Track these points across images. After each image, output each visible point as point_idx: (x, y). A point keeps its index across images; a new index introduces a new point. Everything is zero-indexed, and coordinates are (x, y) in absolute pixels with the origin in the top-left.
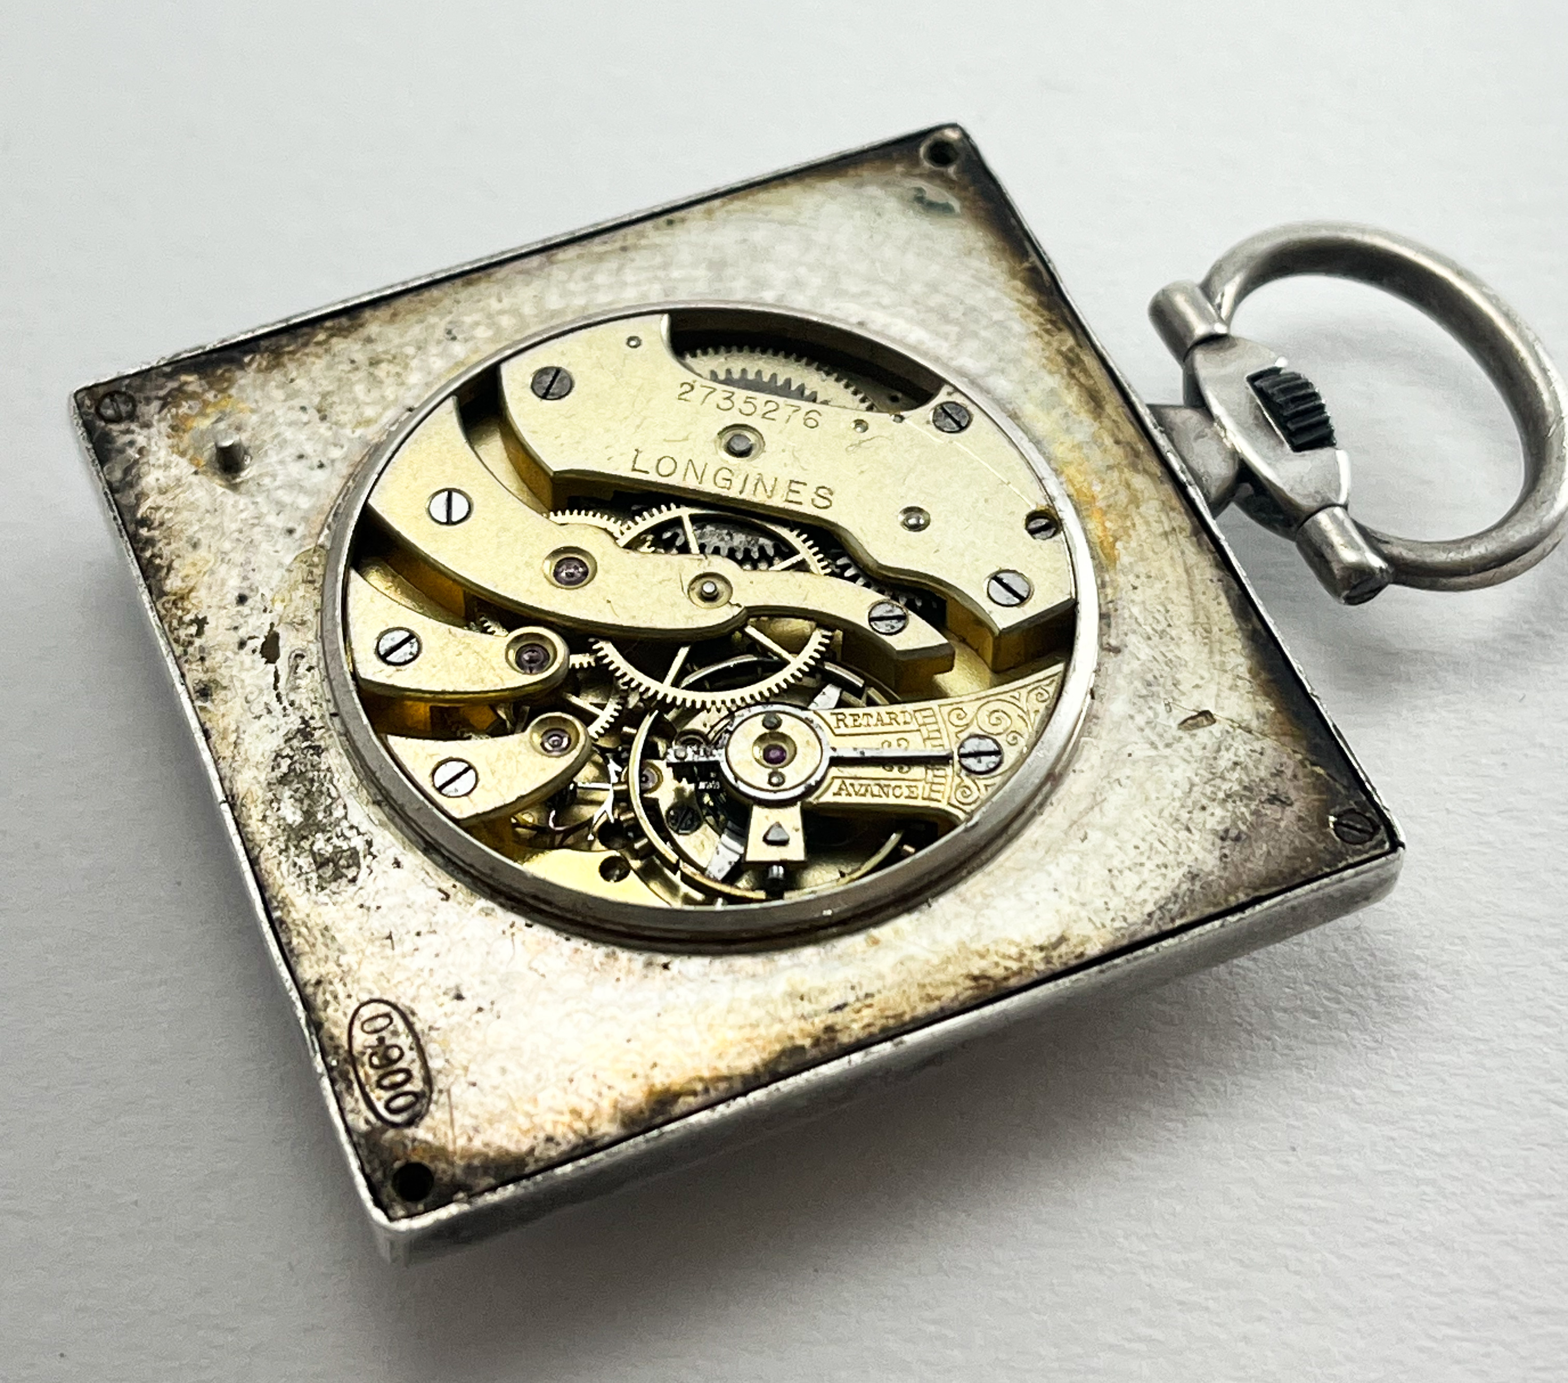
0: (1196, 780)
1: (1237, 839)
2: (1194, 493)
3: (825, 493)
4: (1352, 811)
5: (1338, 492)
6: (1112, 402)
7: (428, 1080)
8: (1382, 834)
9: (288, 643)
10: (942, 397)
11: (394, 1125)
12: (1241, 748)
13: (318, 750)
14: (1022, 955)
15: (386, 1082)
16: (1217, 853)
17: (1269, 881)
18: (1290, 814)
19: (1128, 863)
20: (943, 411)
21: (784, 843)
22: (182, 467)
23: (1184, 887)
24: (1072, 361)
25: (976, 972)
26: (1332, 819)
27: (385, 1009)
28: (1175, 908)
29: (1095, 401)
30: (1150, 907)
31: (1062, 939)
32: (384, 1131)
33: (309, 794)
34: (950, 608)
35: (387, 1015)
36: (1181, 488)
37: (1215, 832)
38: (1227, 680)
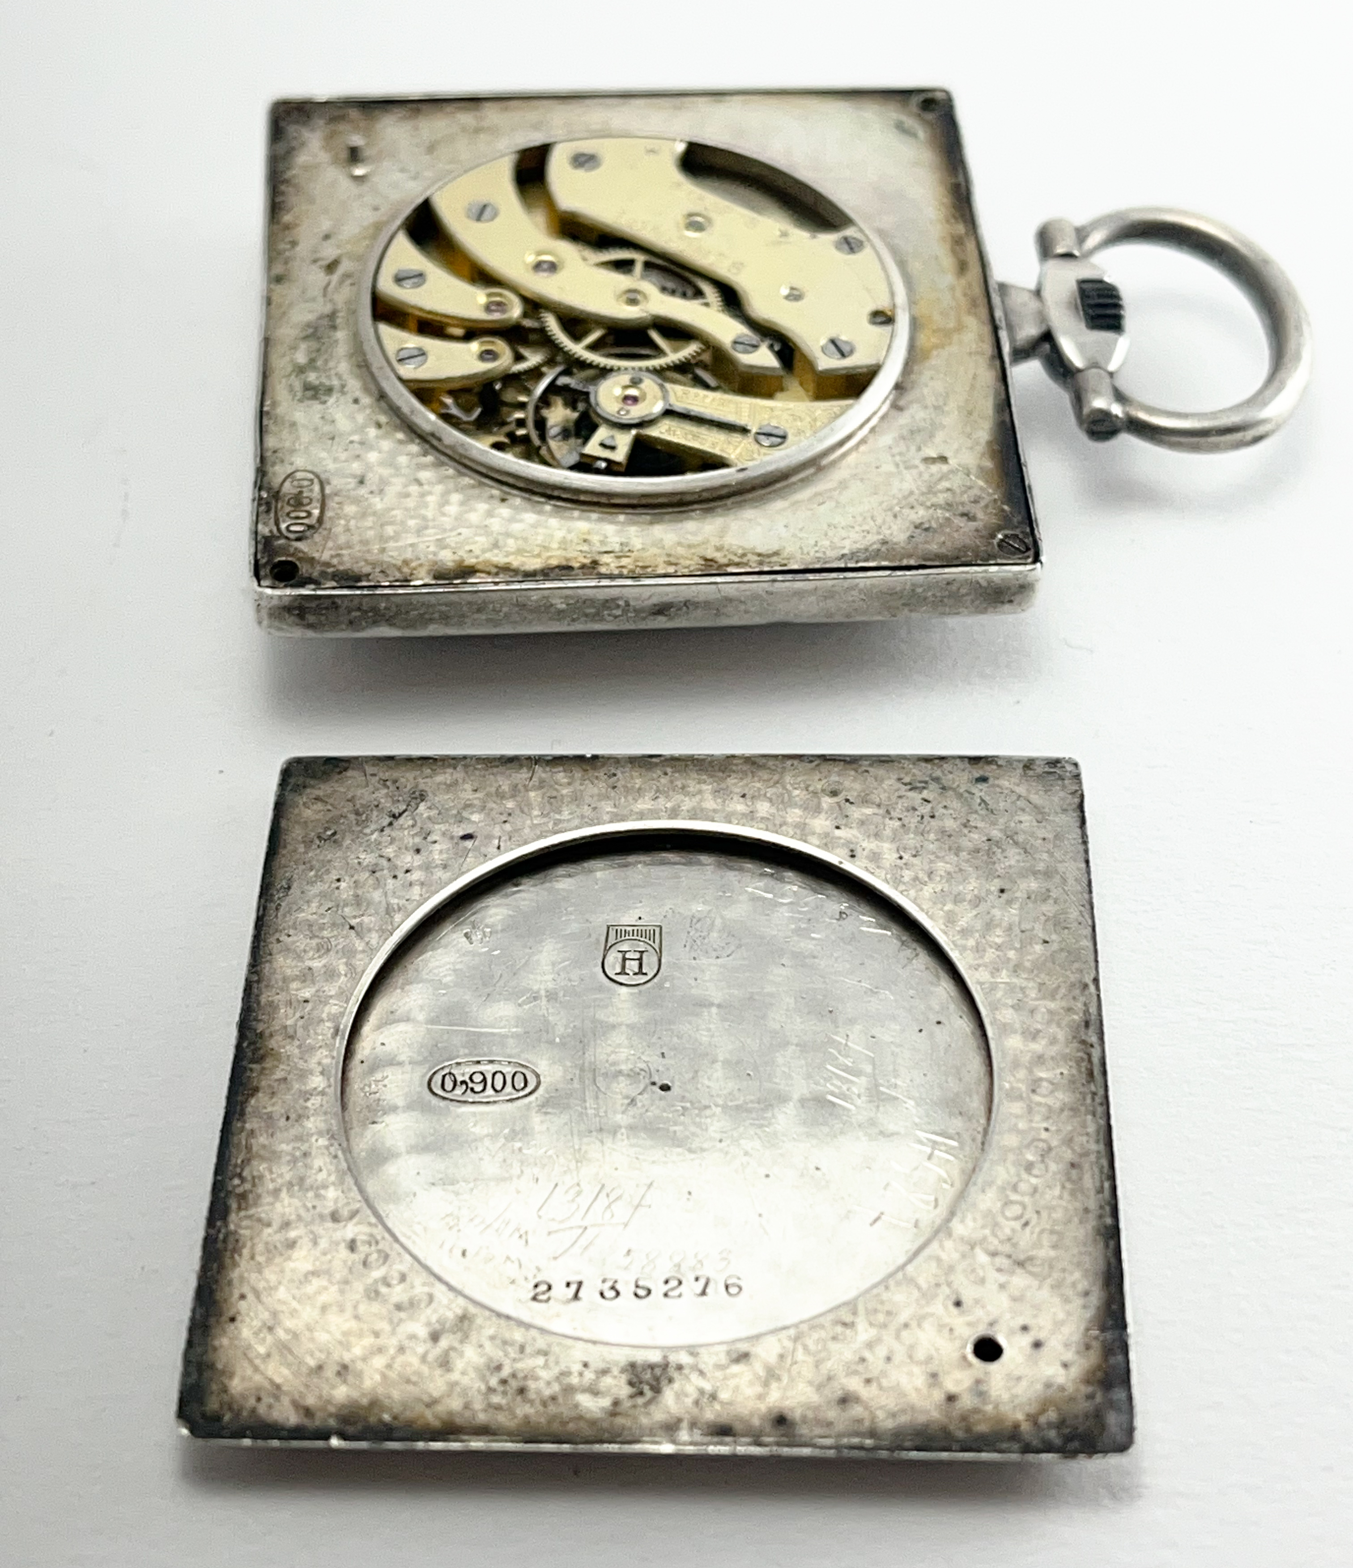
0: (917, 492)
1: (927, 530)
2: (1003, 335)
3: (739, 266)
4: (1017, 536)
5: (1108, 359)
6: (975, 270)
7: (320, 520)
8: (1031, 553)
9: (345, 266)
10: (849, 232)
11: (287, 538)
12: (956, 482)
13: (334, 327)
14: (744, 555)
15: (293, 515)
16: (908, 534)
17: (938, 556)
18: (973, 525)
19: (843, 524)
20: (846, 240)
21: (613, 448)
22: (324, 157)
23: (875, 547)
24: (957, 242)
25: (709, 557)
26: (1000, 536)
27: (311, 476)
28: (863, 556)
29: (962, 267)
30: (846, 551)
31: (776, 554)
32: (278, 538)
33: (318, 350)
34: (797, 357)
35: (311, 480)
36: (995, 329)
37: (913, 523)
38: (969, 443)
